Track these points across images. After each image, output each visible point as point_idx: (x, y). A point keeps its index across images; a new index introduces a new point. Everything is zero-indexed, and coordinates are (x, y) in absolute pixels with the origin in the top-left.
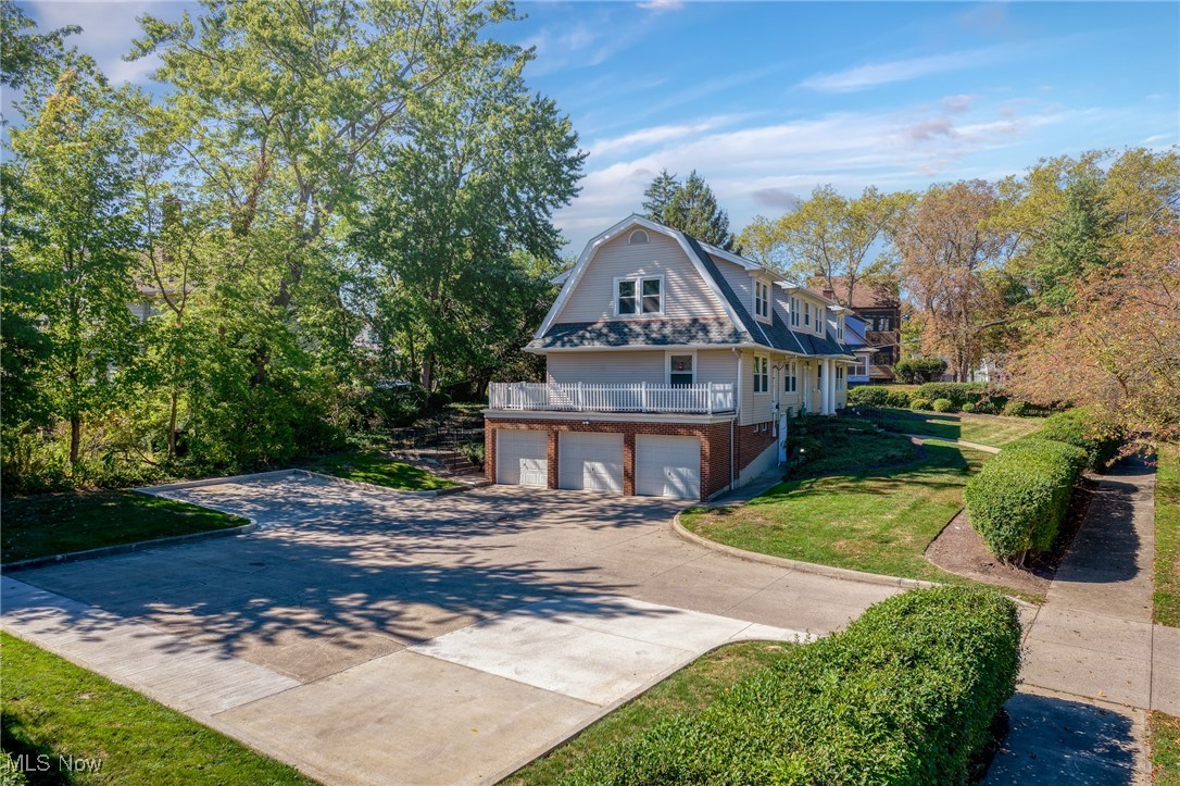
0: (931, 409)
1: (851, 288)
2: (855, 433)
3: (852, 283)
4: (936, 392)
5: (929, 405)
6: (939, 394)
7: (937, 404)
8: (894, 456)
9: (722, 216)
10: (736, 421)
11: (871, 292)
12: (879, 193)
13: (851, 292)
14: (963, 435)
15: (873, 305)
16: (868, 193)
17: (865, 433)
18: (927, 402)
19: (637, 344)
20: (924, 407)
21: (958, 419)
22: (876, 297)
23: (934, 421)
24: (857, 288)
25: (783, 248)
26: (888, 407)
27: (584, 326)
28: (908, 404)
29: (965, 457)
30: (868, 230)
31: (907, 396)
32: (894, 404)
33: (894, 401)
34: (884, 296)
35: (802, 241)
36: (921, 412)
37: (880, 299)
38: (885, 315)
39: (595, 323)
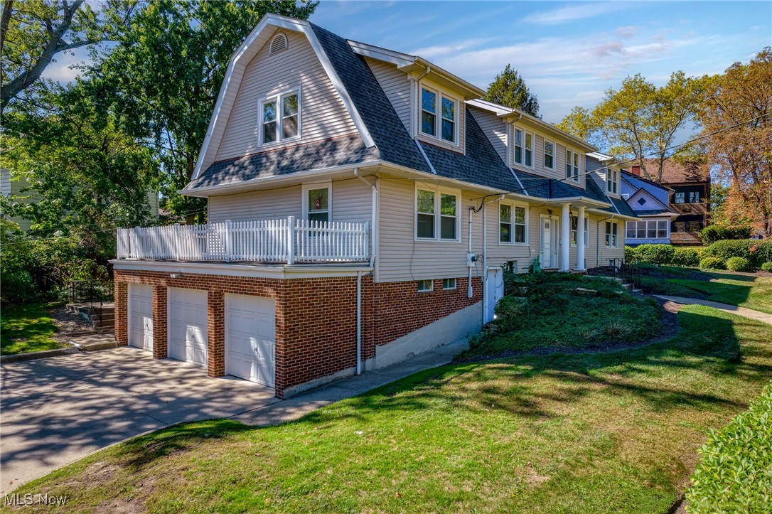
0: (724, 268)
1: (661, 164)
2: (585, 295)
3: (662, 160)
4: (730, 250)
5: (721, 263)
6: (733, 252)
7: (730, 263)
8: (617, 332)
9: (533, 102)
10: (371, 276)
11: (683, 169)
12: (686, 77)
13: (661, 169)
14: (751, 300)
15: (684, 180)
16: (675, 78)
17: (599, 294)
18: (718, 260)
19: (266, 176)
20: (715, 265)
21: (752, 279)
22: (687, 173)
23: (720, 281)
24: (667, 166)
25: (599, 133)
26: (675, 266)
27: (231, 162)
28: (697, 262)
29: (739, 335)
30: (674, 110)
31: (696, 254)
32: (682, 263)
33: (681, 260)
34: (694, 173)
35: (617, 127)
36: (711, 270)
37: (691, 175)
38: (694, 189)
39: (242, 157)
